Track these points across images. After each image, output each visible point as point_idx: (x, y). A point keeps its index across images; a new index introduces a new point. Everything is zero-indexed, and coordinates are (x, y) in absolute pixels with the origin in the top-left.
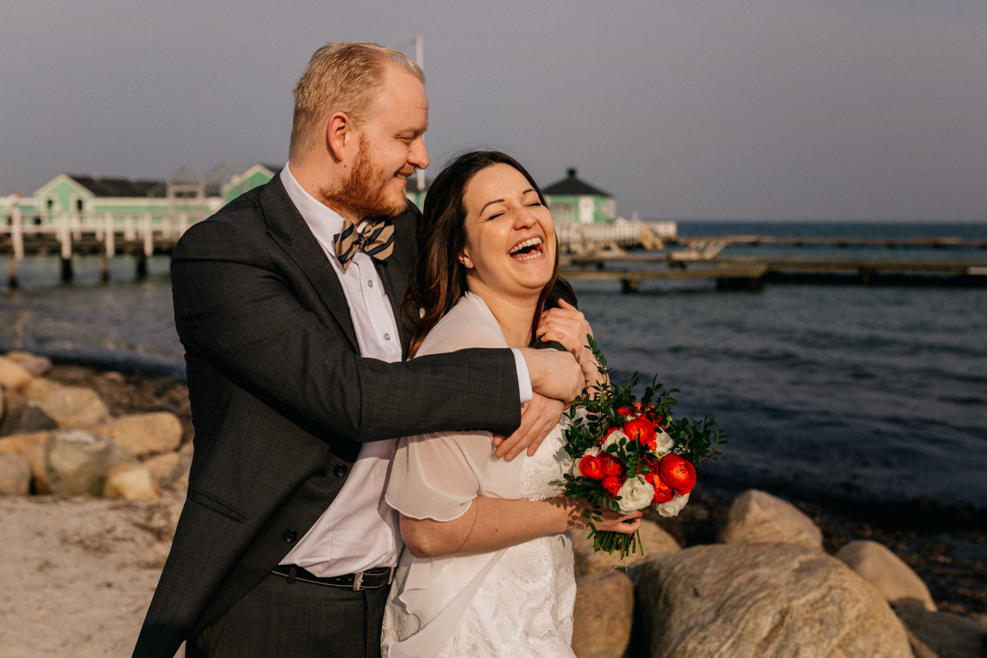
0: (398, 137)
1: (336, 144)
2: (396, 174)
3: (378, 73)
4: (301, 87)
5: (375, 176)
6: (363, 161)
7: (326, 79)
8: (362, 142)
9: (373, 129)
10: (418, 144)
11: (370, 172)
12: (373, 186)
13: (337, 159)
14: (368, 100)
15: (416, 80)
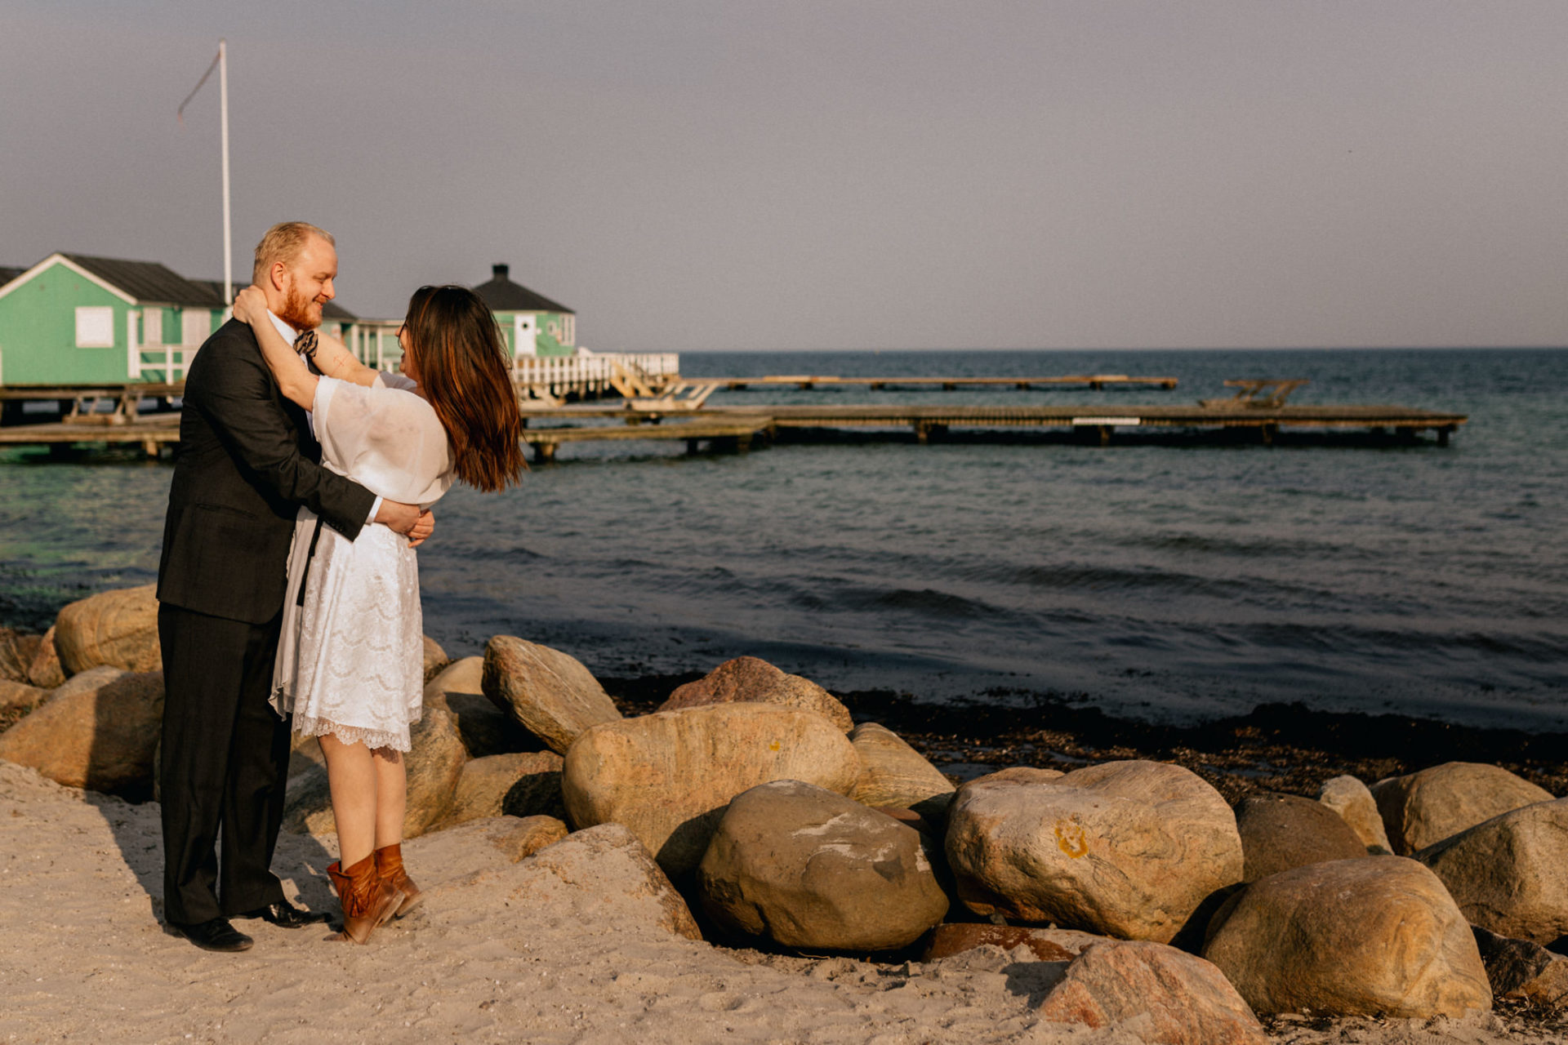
0: (315, 278)
1: (277, 280)
2: (314, 300)
3: (303, 239)
4: (260, 248)
5: (301, 301)
6: (292, 291)
7: (273, 242)
8: (292, 279)
9: (299, 272)
10: (328, 283)
11: (298, 297)
12: (301, 307)
13: (278, 289)
14: (297, 254)
15: (329, 246)
